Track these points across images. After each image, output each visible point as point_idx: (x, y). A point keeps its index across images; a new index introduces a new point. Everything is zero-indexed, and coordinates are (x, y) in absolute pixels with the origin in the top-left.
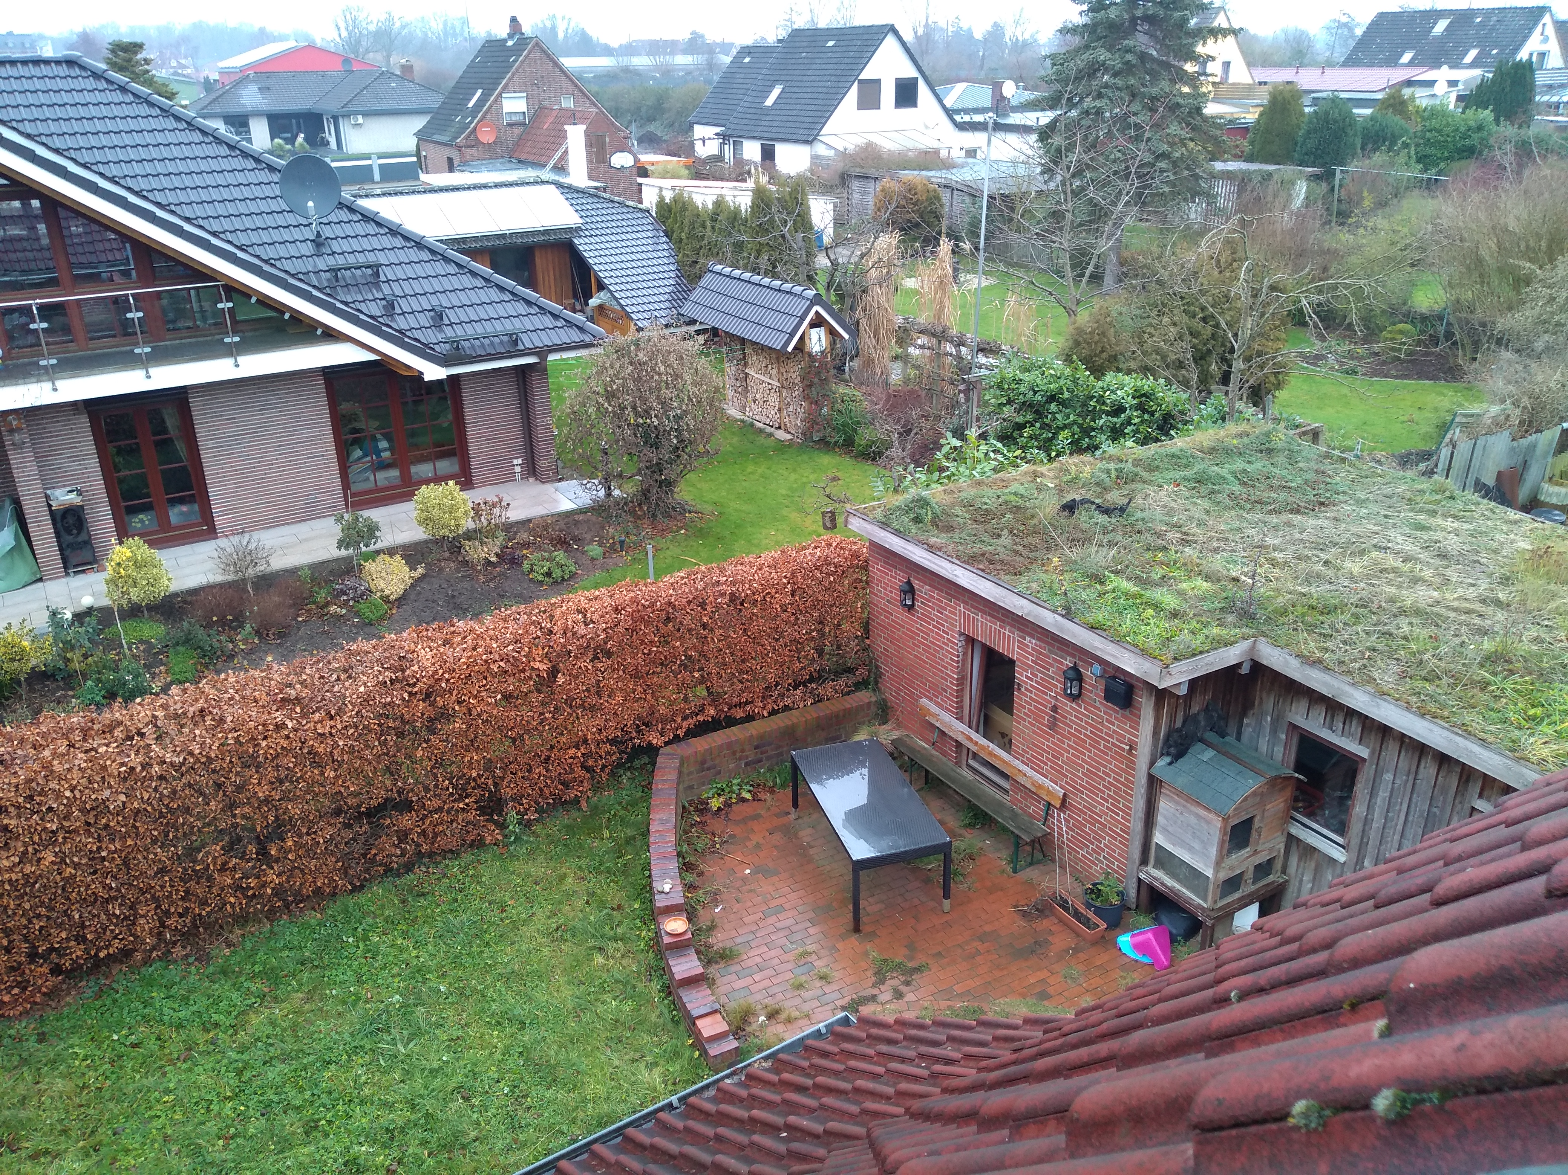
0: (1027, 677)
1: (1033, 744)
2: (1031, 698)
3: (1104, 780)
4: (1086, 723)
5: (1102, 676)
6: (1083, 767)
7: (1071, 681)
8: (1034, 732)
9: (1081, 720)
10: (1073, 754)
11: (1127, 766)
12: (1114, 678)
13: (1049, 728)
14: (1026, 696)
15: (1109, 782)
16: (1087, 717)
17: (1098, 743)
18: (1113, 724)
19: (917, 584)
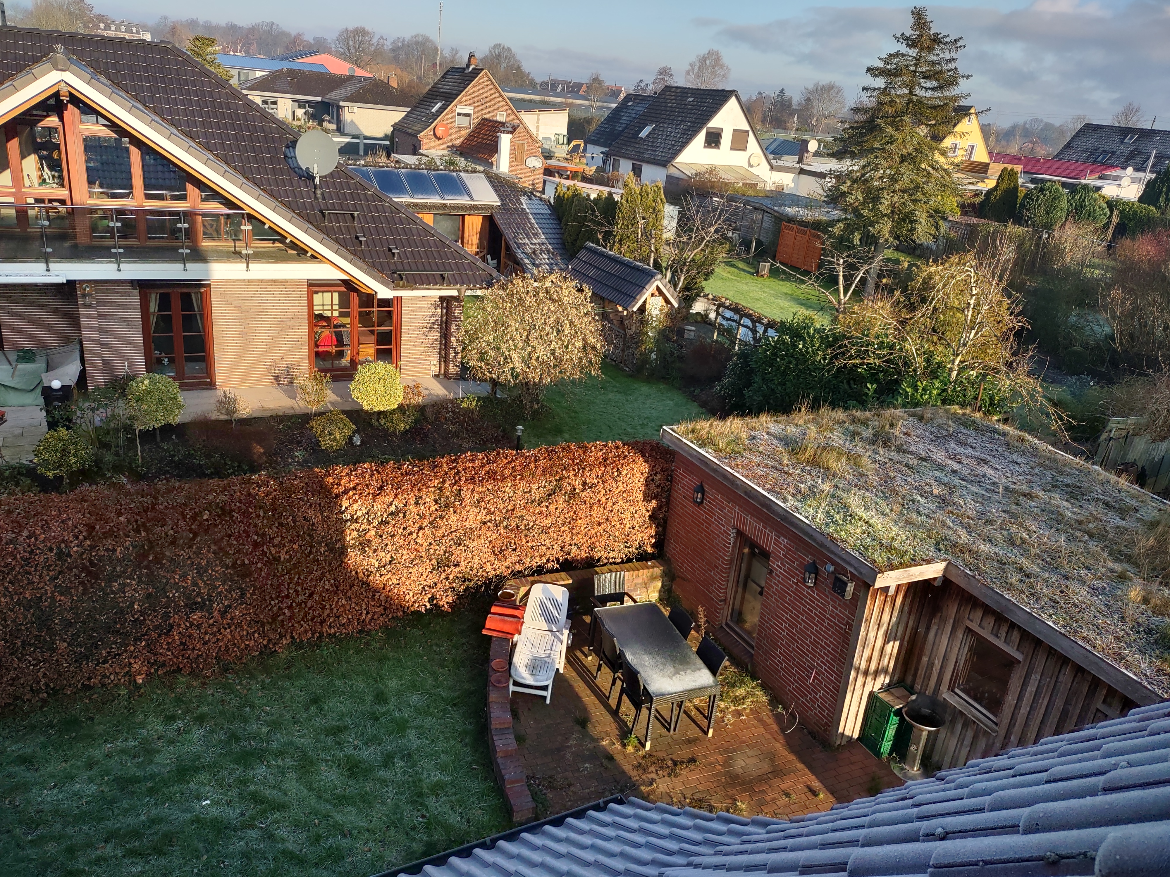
0: (778, 566)
1: (776, 615)
2: (779, 581)
3: (825, 649)
4: (817, 605)
5: (832, 573)
6: (811, 637)
7: (810, 573)
13: (789, 605)
14: (775, 579)
15: (828, 651)
16: (818, 601)
17: (824, 621)
18: (837, 609)
19: (706, 488)
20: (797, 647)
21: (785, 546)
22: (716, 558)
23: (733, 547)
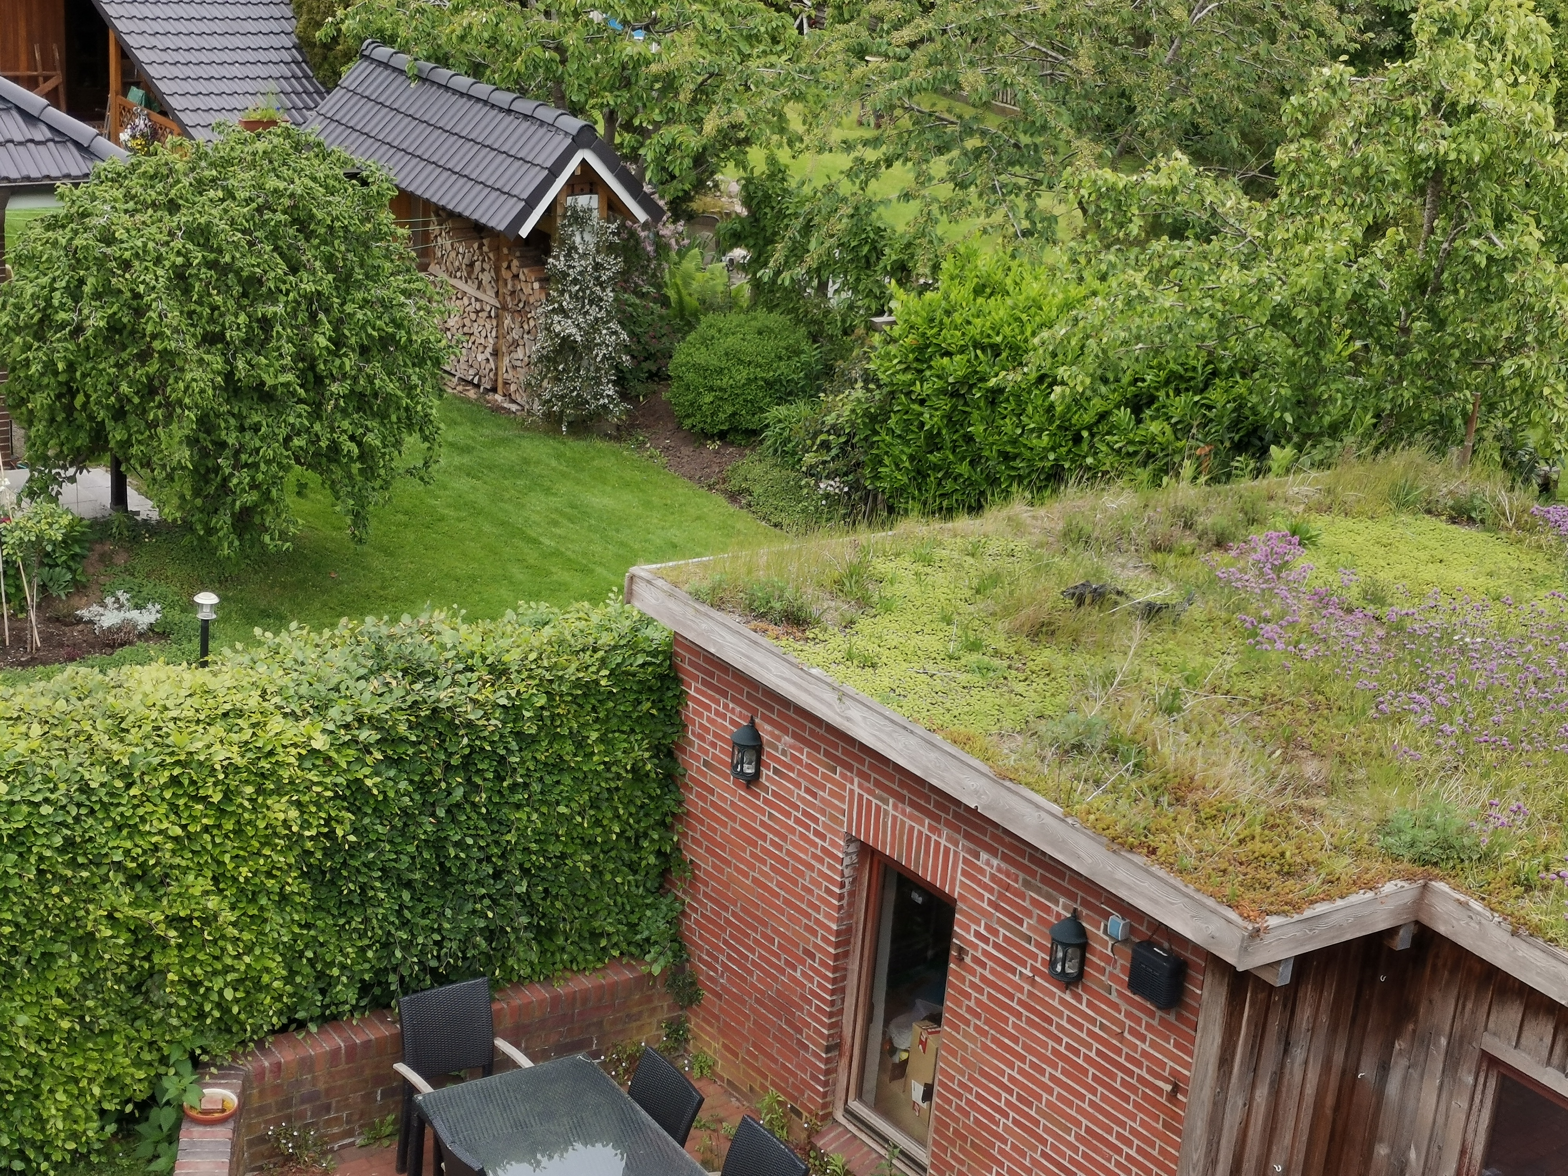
0: (978, 934)
1: (983, 1073)
2: (983, 978)
3: (1119, 1151)
4: (1090, 1033)
5: (1125, 941)
6: (1078, 1124)
7: (1065, 946)
8: (985, 1047)
9: (1080, 1027)
10: (1060, 1097)
11: (1166, 1125)
12: (1149, 944)
13: (1016, 1040)
14: (973, 972)
15: (1129, 1157)
16: (1093, 1021)
17: (1113, 1077)
18: (1143, 1038)
19: (766, 731)
20: (1044, 1154)
21: (993, 878)
22: (808, 928)
23: (852, 894)
